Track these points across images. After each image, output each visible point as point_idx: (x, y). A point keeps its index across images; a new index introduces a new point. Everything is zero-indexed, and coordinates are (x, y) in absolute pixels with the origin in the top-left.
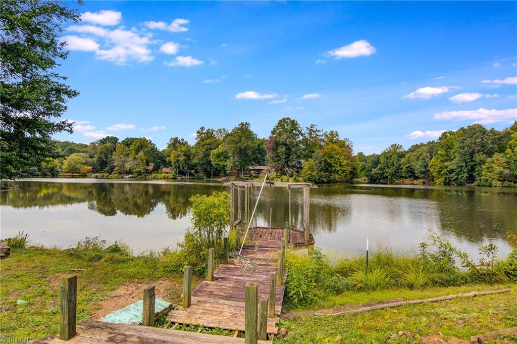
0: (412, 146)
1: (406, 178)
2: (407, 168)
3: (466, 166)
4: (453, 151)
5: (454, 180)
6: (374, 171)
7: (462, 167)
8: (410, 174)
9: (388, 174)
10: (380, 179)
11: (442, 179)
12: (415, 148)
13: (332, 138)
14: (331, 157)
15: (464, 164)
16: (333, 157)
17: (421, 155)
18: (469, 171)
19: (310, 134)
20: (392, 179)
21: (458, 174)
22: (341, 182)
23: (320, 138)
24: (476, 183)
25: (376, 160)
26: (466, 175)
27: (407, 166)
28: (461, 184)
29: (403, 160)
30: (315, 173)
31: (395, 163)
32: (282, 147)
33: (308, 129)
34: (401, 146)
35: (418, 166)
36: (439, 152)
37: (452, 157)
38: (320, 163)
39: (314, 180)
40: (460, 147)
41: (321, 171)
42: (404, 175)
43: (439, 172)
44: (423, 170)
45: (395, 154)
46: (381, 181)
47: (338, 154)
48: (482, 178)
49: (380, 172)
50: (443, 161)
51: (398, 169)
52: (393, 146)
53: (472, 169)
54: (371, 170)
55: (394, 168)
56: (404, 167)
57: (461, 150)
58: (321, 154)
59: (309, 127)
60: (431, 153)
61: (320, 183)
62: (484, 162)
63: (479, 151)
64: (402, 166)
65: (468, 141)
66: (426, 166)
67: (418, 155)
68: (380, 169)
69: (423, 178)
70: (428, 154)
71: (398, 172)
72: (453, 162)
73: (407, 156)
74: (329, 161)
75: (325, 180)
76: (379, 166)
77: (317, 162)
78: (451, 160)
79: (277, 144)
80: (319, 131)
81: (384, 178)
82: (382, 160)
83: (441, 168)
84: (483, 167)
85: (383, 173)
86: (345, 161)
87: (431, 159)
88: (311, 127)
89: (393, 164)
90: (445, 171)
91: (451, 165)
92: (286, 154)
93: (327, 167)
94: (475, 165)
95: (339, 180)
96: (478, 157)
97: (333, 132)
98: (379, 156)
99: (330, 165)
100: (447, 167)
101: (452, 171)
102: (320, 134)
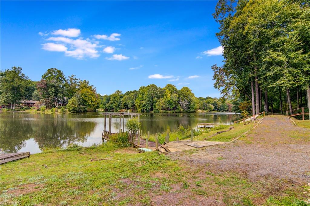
0: (126, 92)
1: (124, 109)
2: (124, 103)
3: (150, 103)
4: (145, 96)
5: (145, 110)
6: (107, 105)
7: (148, 103)
8: (126, 107)
9: (115, 107)
10: (110, 109)
11: (140, 109)
12: (128, 93)
13: (85, 85)
14: (86, 96)
15: (149, 102)
16: (87, 96)
17: (131, 97)
18: (151, 105)
19: (71, 81)
20: (117, 109)
21: (147, 107)
22: (90, 111)
23: (78, 84)
24: (153, 111)
25: (108, 99)
26: (150, 107)
27: (124, 102)
28: (148, 112)
29: (122, 99)
30: (76, 106)
31: (118, 101)
32: (52, 88)
33: (70, 77)
34: (121, 92)
35: (130, 103)
36: (139, 96)
37: (145, 99)
38: (79, 100)
39: (76, 110)
40: (148, 94)
41: (80, 105)
42: (123, 107)
43: (140, 106)
44: (132, 105)
45: (118, 96)
46: (111, 110)
47: (90, 95)
48: (156, 108)
49: (110, 105)
50: (141, 101)
51: (120, 104)
52: (117, 91)
53: (152, 105)
54: (105, 104)
55: (118, 103)
56: (123, 103)
57: (148, 96)
58: (80, 94)
59: (71, 76)
60: (136, 96)
61: (79, 112)
62: (157, 102)
63: (155, 97)
64: (122, 102)
65: (151, 92)
66: (133, 103)
67: (130, 97)
68: (111, 104)
69: (132, 109)
70: (134, 97)
71: (120, 106)
72: (145, 101)
73: (124, 97)
74: (85, 99)
75: (82, 110)
76: (110, 102)
77: (77, 99)
78: (144, 100)
79: (47, 86)
80: (78, 80)
81: (112, 109)
82: (112, 99)
83: (140, 104)
84: (156, 104)
85: (112, 106)
86: (95, 99)
87: (136, 99)
88: (72, 76)
89: (117, 101)
90: (142, 105)
91: (144, 102)
92: (55, 93)
93: (84, 102)
94: (153, 103)
95: (89, 110)
96: (155, 99)
97: (85, 81)
98: (110, 97)
99: (85, 101)
100: (142, 103)
101: (144, 105)
102: (78, 81)
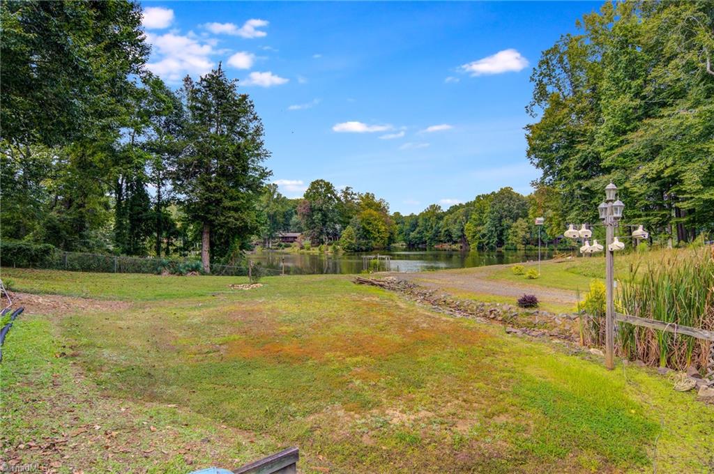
0: (451, 207)
1: (445, 243)
2: (446, 231)
3: (496, 230)
4: (485, 215)
5: (487, 245)
6: (412, 234)
7: (492, 231)
8: (448, 238)
9: (427, 238)
10: (419, 244)
11: (476, 244)
13: (369, 202)
14: (369, 224)
15: (494, 229)
16: (371, 223)
17: (458, 218)
18: (498, 236)
19: (346, 197)
20: (431, 244)
21: (489, 238)
22: (378, 249)
23: (356, 201)
24: (504, 247)
25: (414, 222)
26: (496, 239)
27: (446, 229)
28: (492, 249)
29: (441, 223)
30: (354, 242)
31: (434, 226)
32: (318, 213)
33: (343, 192)
34: (440, 207)
35: (455, 230)
36: (473, 217)
37: (485, 222)
38: (359, 230)
39: (354, 249)
40: (490, 212)
41: (359, 239)
42: (442, 239)
43: (474, 236)
44: (460, 234)
45: (434, 215)
46: (420, 246)
47: (375, 220)
48: (510, 242)
49: (418, 236)
50: (476, 226)
51: (438, 232)
52: (431, 207)
53: (501, 234)
54: (409, 234)
55: (433, 232)
56: (443, 231)
57: (491, 215)
58: (359, 220)
59: (344, 190)
60: (467, 216)
61: (359, 251)
62: (509, 227)
63: (506, 216)
64: (440, 229)
65: (497, 207)
66: (462, 230)
67: (456, 217)
68: (418, 233)
69: (461, 242)
70: (464, 218)
71: (437, 236)
72: (485, 226)
73: (445, 218)
74: (367, 227)
75: (364, 248)
76: (417, 230)
77: (355, 228)
78: (484, 224)
79: (312, 210)
80: (355, 194)
81: (423, 243)
82: (421, 222)
83: (475, 232)
84: (510, 231)
85: (422, 237)
86: (383, 228)
87: (467, 222)
88: (347, 190)
89: (432, 228)
90: (478, 236)
91: (483, 230)
92: (322, 220)
93: (366, 234)
94: (503, 229)
95: (377, 247)
96: (505, 222)
97: (368, 194)
98: (417, 218)
99: (368, 232)
100: (480, 231)
101: (484, 236)
102: (356, 197)
